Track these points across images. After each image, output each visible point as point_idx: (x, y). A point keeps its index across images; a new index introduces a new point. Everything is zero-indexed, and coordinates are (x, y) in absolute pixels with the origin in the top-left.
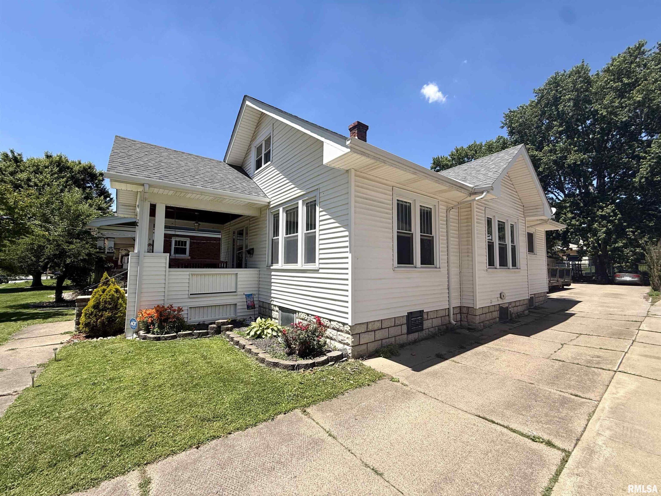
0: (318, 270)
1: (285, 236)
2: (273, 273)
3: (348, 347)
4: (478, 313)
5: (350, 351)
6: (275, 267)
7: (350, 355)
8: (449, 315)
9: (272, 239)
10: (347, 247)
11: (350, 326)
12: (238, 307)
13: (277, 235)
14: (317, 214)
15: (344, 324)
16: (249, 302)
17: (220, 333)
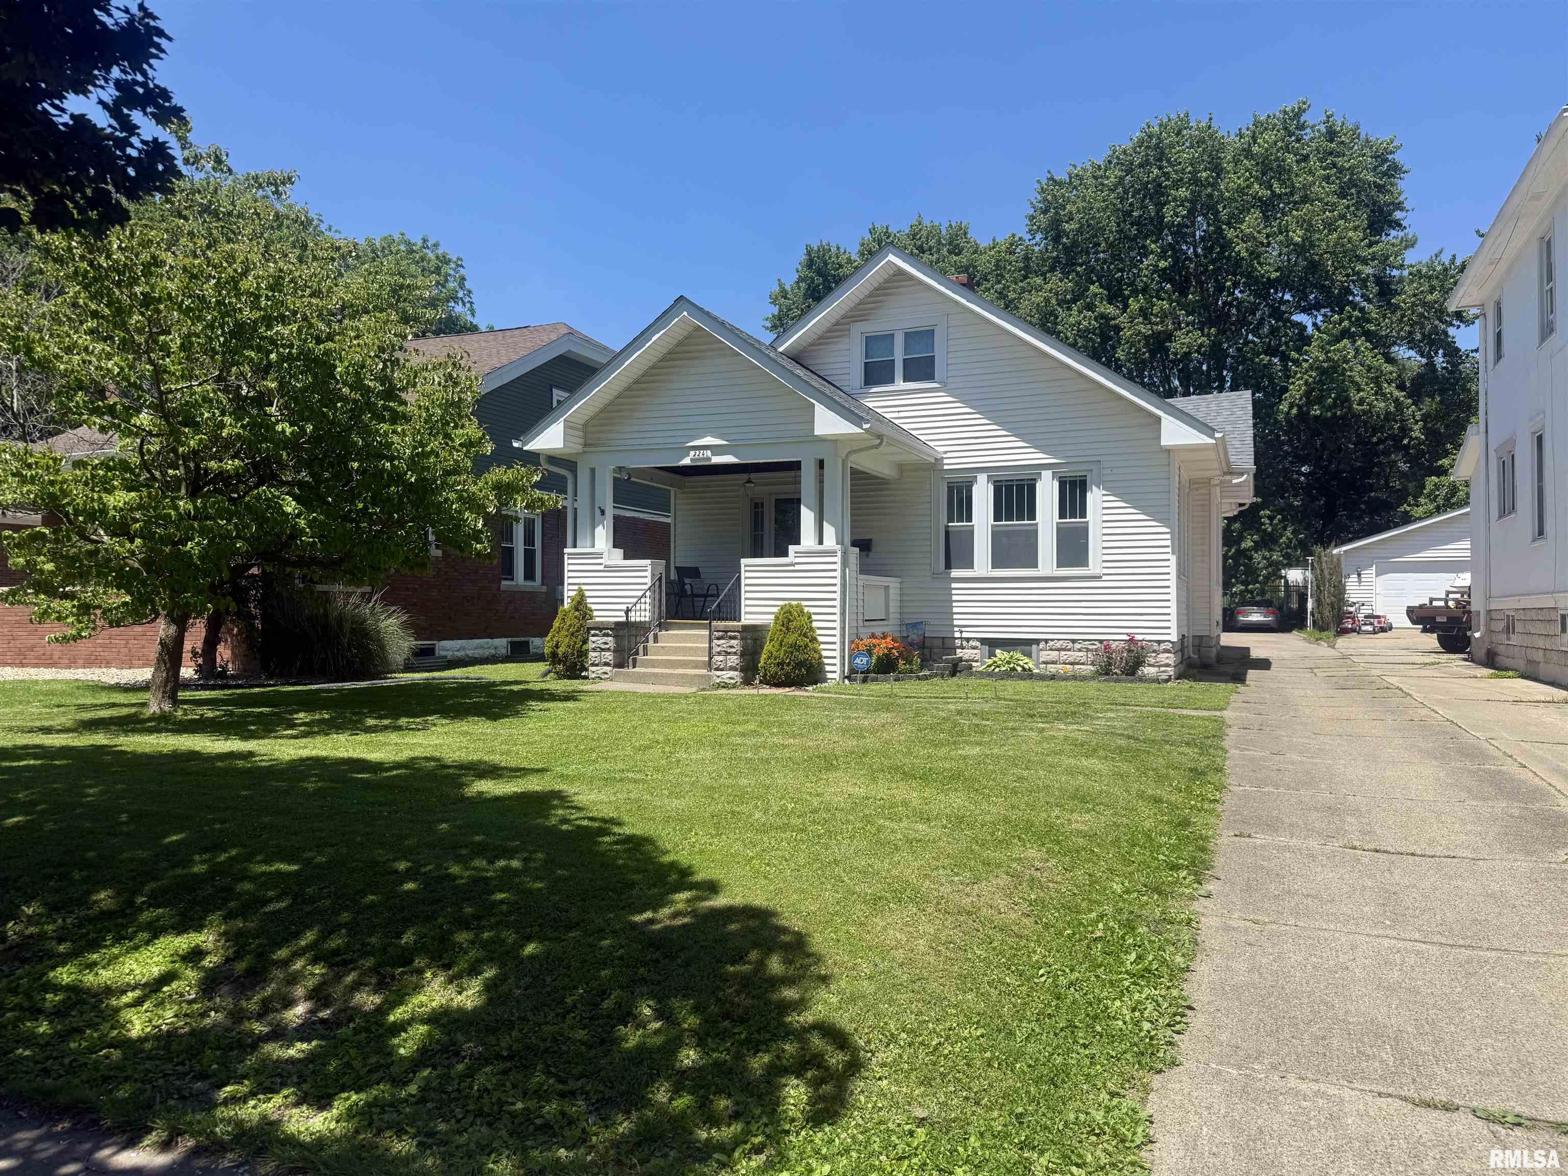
0: (1100, 577)
1: (993, 523)
2: (954, 585)
3: (1169, 669)
9: (947, 527)
10: (1166, 546)
11: (1172, 643)
13: (960, 520)
14: (1095, 498)
15: (1159, 642)
16: (915, 637)
17: (954, 675)
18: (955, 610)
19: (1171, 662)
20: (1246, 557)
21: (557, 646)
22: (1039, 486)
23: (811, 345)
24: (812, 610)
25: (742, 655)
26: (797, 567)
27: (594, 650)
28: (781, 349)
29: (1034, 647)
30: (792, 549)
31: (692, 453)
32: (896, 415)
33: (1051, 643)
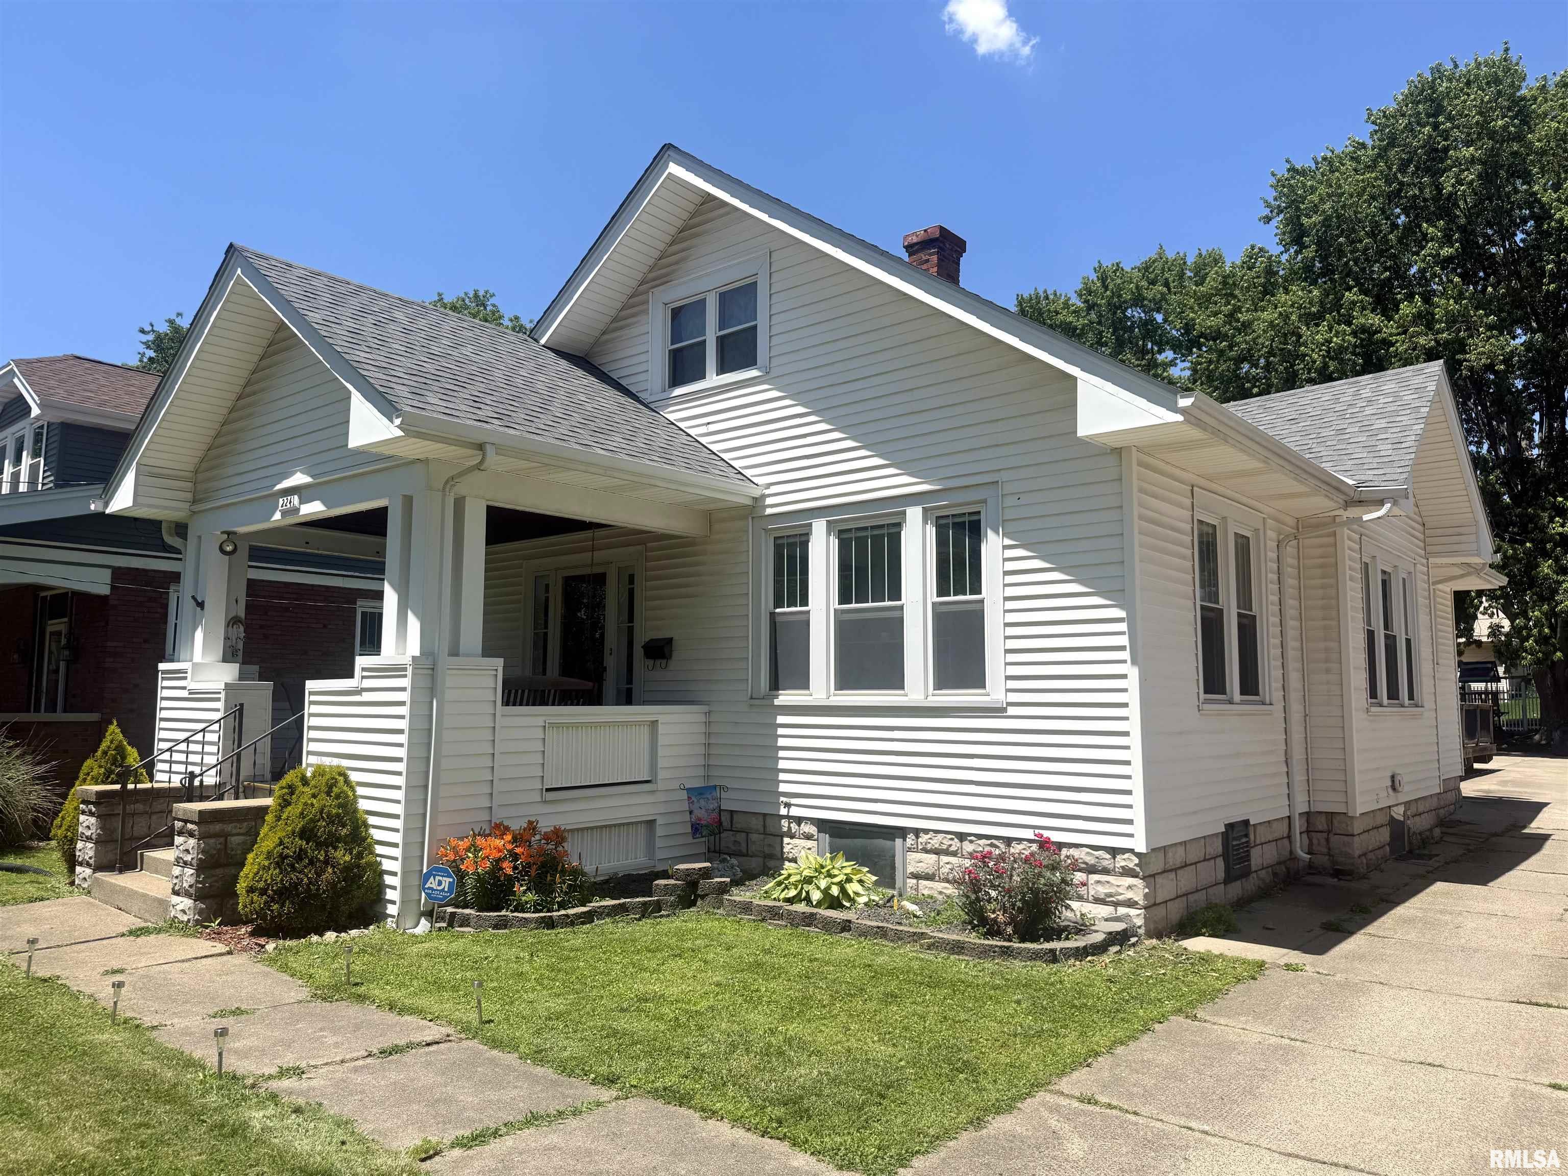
0: (1004, 710)
1: (837, 606)
2: (781, 719)
3: (1133, 912)
4: (1357, 828)
5: (1139, 922)
6: (785, 698)
7: (1141, 931)
8: (1289, 837)
9: (773, 615)
10: (1123, 648)
11: (1138, 855)
12: (660, 832)
13: (791, 602)
14: (994, 552)
15: (1114, 852)
16: (703, 813)
17: (693, 904)
18: (782, 764)
19: (1137, 897)
22: (904, 535)
25: (201, 867)
26: (367, 697)
28: (543, 341)
29: (899, 842)
30: (361, 662)
32: (703, 430)
33: (924, 838)
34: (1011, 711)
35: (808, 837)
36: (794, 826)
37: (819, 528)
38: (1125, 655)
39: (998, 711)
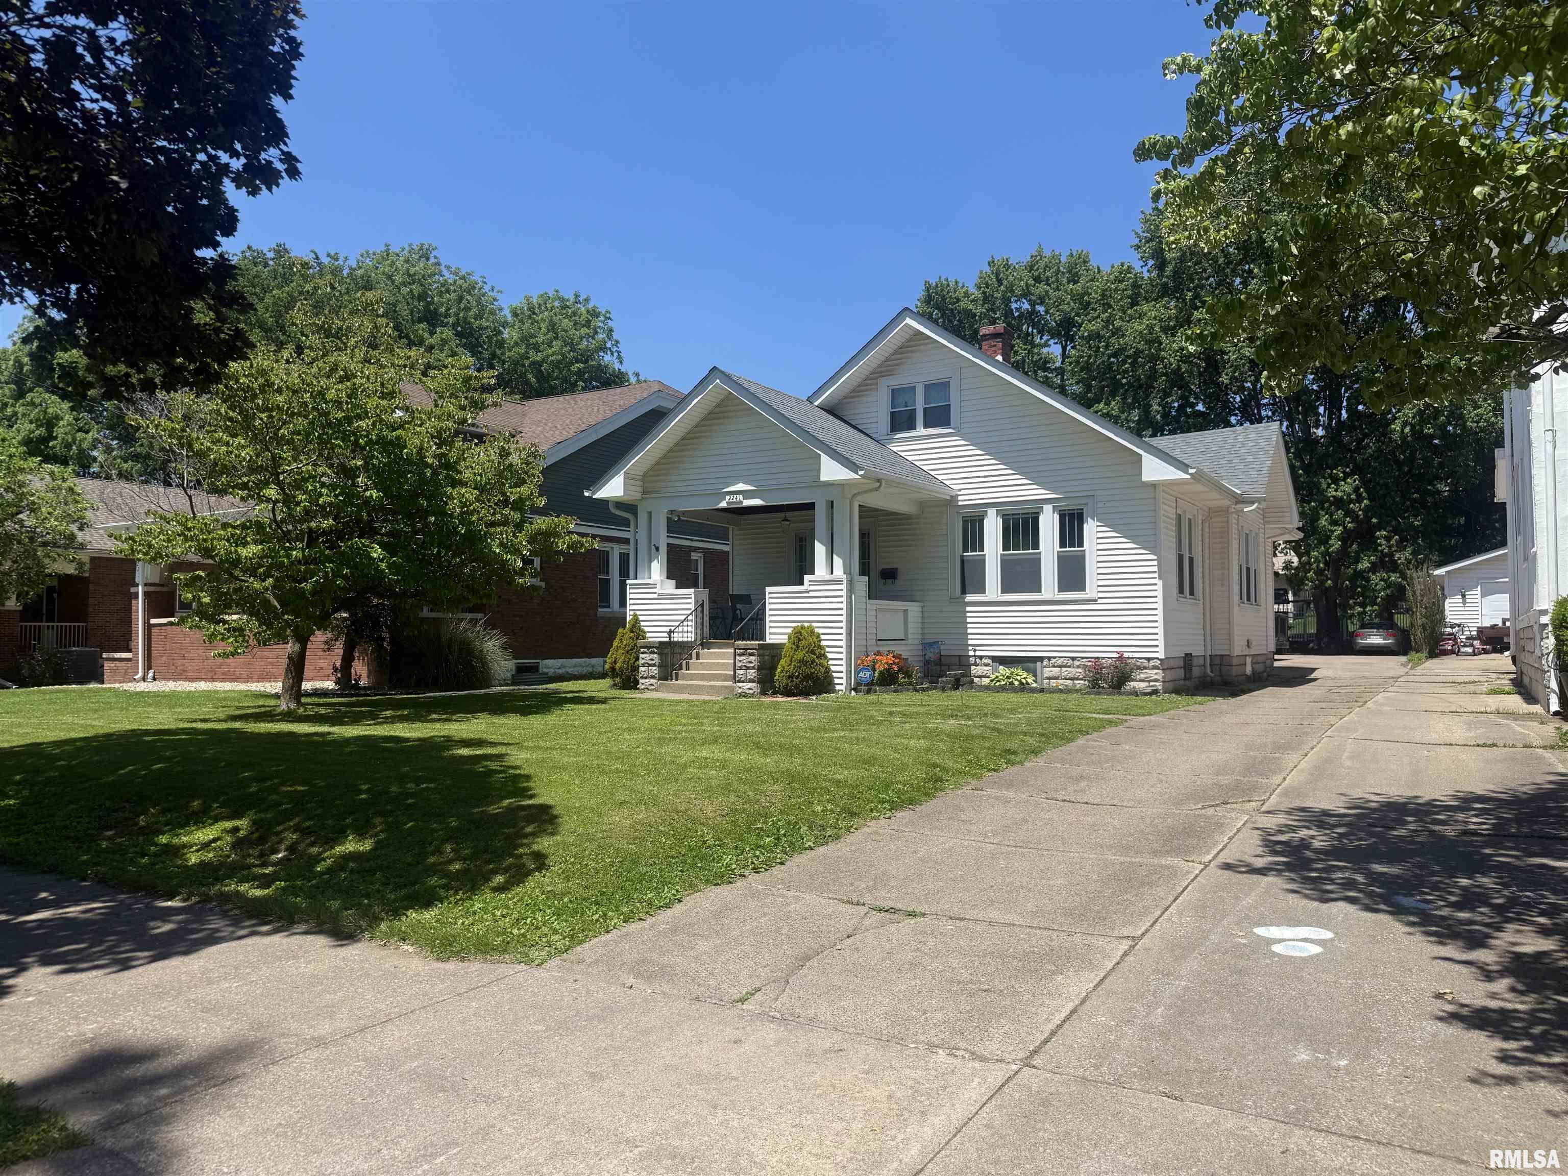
0: (1096, 600)
1: (1002, 552)
2: (968, 609)
3: (1157, 683)
4: (1234, 662)
5: (1161, 687)
6: (970, 598)
7: (1162, 691)
9: (962, 556)
11: (1160, 660)
13: (974, 550)
14: (1091, 528)
15: (1149, 659)
16: (932, 655)
17: (957, 688)
18: (969, 631)
19: (1160, 677)
20: (1363, 578)
21: (615, 662)
22: (1041, 518)
23: (845, 398)
24: (821, 631)
25: (759, 669)
26: (811, 594)
27: (643, 665)
28: (816, 403)
29: (1039, 664)
30: (807, 578)
31: (728, 497)
32: (917, 458)
33: (1053, 661)
34: (1100, 601)
35: (987, 665)
36: (978, 661)
37: (992, 512)
38: (1156, 575)
39: (1093, 601)
